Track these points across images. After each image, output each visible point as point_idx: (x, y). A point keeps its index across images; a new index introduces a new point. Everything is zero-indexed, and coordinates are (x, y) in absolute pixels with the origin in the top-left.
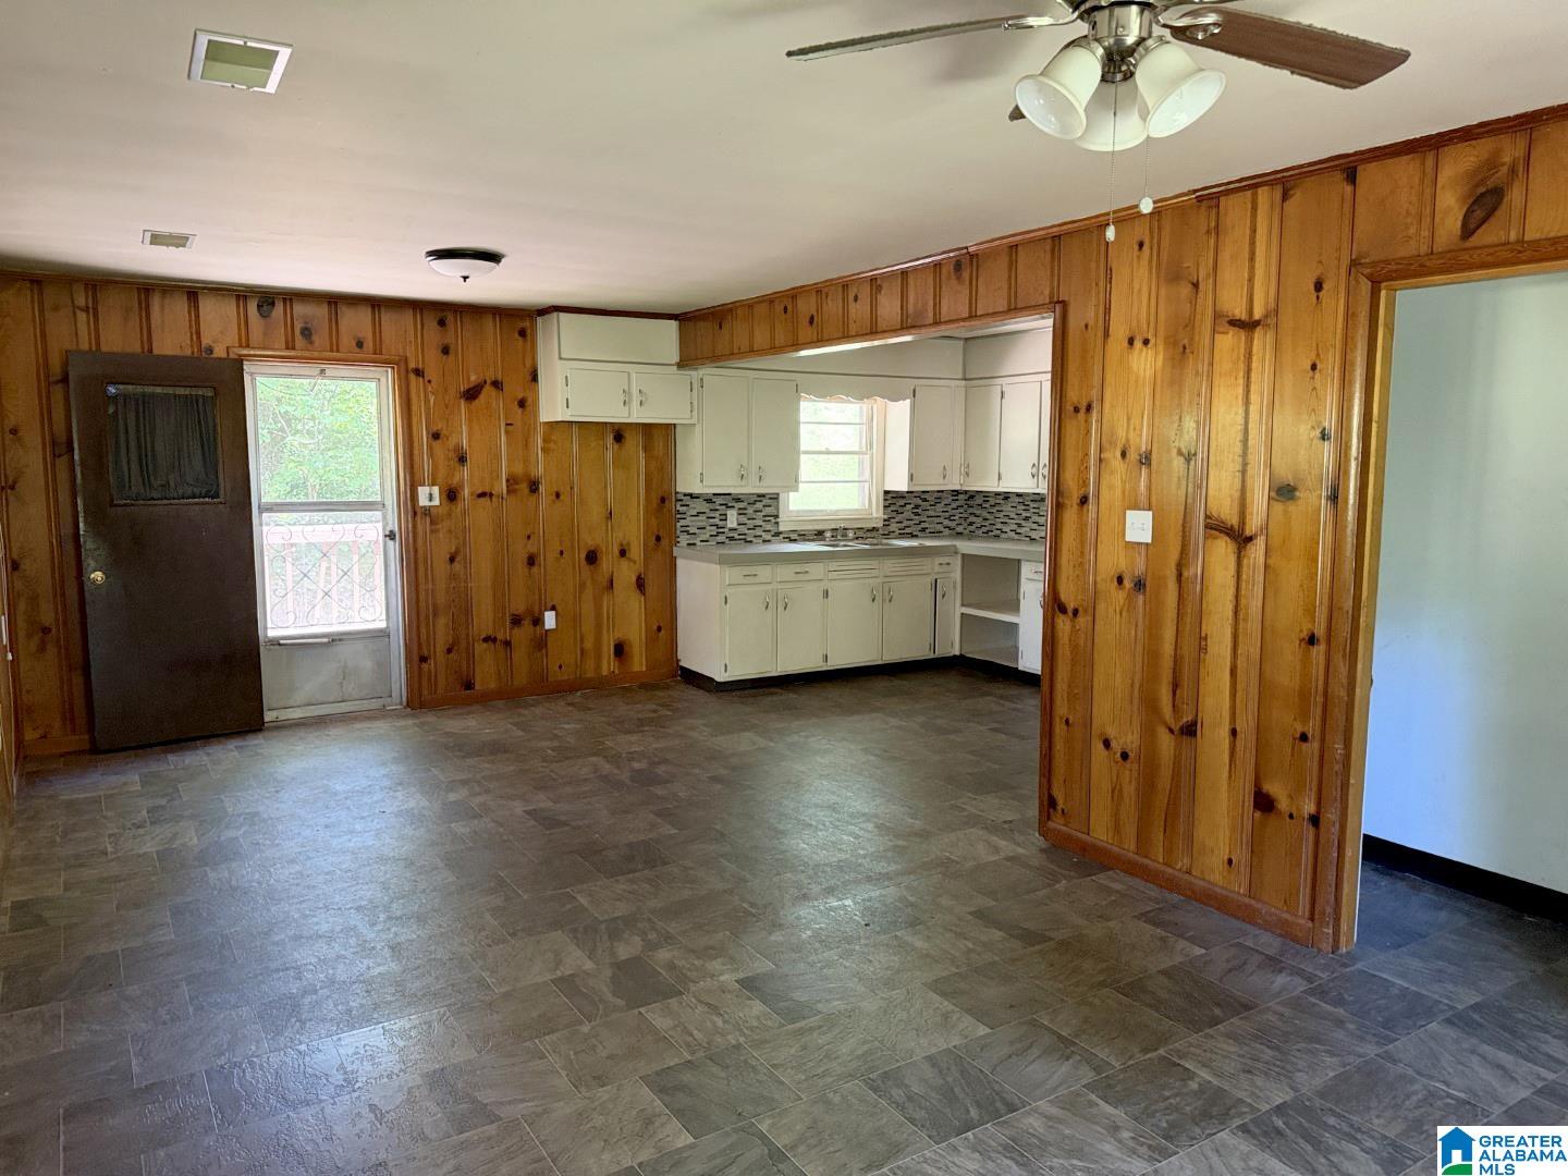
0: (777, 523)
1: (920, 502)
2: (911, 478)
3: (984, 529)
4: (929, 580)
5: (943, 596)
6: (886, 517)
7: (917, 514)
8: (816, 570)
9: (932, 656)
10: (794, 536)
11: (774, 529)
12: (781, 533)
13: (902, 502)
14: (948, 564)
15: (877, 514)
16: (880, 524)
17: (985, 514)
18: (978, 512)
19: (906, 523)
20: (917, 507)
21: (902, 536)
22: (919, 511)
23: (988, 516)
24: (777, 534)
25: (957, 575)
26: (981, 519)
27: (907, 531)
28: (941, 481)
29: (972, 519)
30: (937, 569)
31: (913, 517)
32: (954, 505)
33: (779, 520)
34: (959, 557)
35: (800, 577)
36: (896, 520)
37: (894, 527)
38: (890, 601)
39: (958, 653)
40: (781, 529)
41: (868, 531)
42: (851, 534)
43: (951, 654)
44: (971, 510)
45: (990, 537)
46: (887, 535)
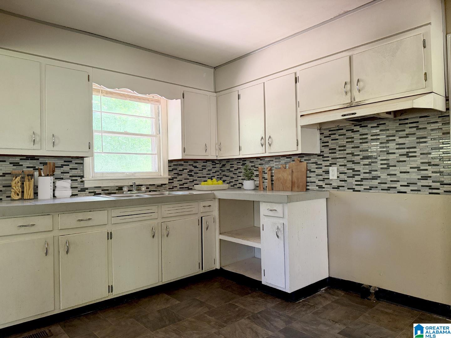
0: (82, 182)
1: (193, 168)
2: (184, 150)
3: (232, 184)
4: (198, 217)
5: (207, 229)
6: (170, 177)
7: (191, 176)
8: (100, 217)
9: (201, 272)
10: (98, 191)
11: (80, 186)
12: (87, 189)
13: (181, 168)
14: (210, 206)
15: (164, 175)
16: (167, 182)
17: (231, 175)
18: (227, 174)
19: (184, 181)
20: (191, 171)
21: (182, 189)
22: (193, 173)
23: (234, 176)
24: (83, 190)
25: (216, 213)
26: (230, 178)
27: (185, 186)
28: (205, 154)
29: (225, 178)
30: (202, 209)
31: (188, 177)
32: (214, 170)
33: (84, 179)
34: (217, 201)
35: (82, 224)
36: (178, 179)
37: (176, 183)
38: (167, 236)
39: (218, 267)
40: (86, 186)
41: (158, 186)
42: (144, 188)
43: (215, 269)
44: (224, 173)
45: (235, 188)
46: (171, 189)
